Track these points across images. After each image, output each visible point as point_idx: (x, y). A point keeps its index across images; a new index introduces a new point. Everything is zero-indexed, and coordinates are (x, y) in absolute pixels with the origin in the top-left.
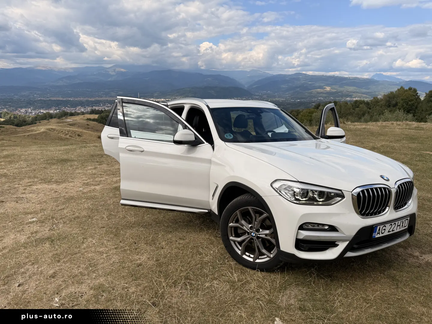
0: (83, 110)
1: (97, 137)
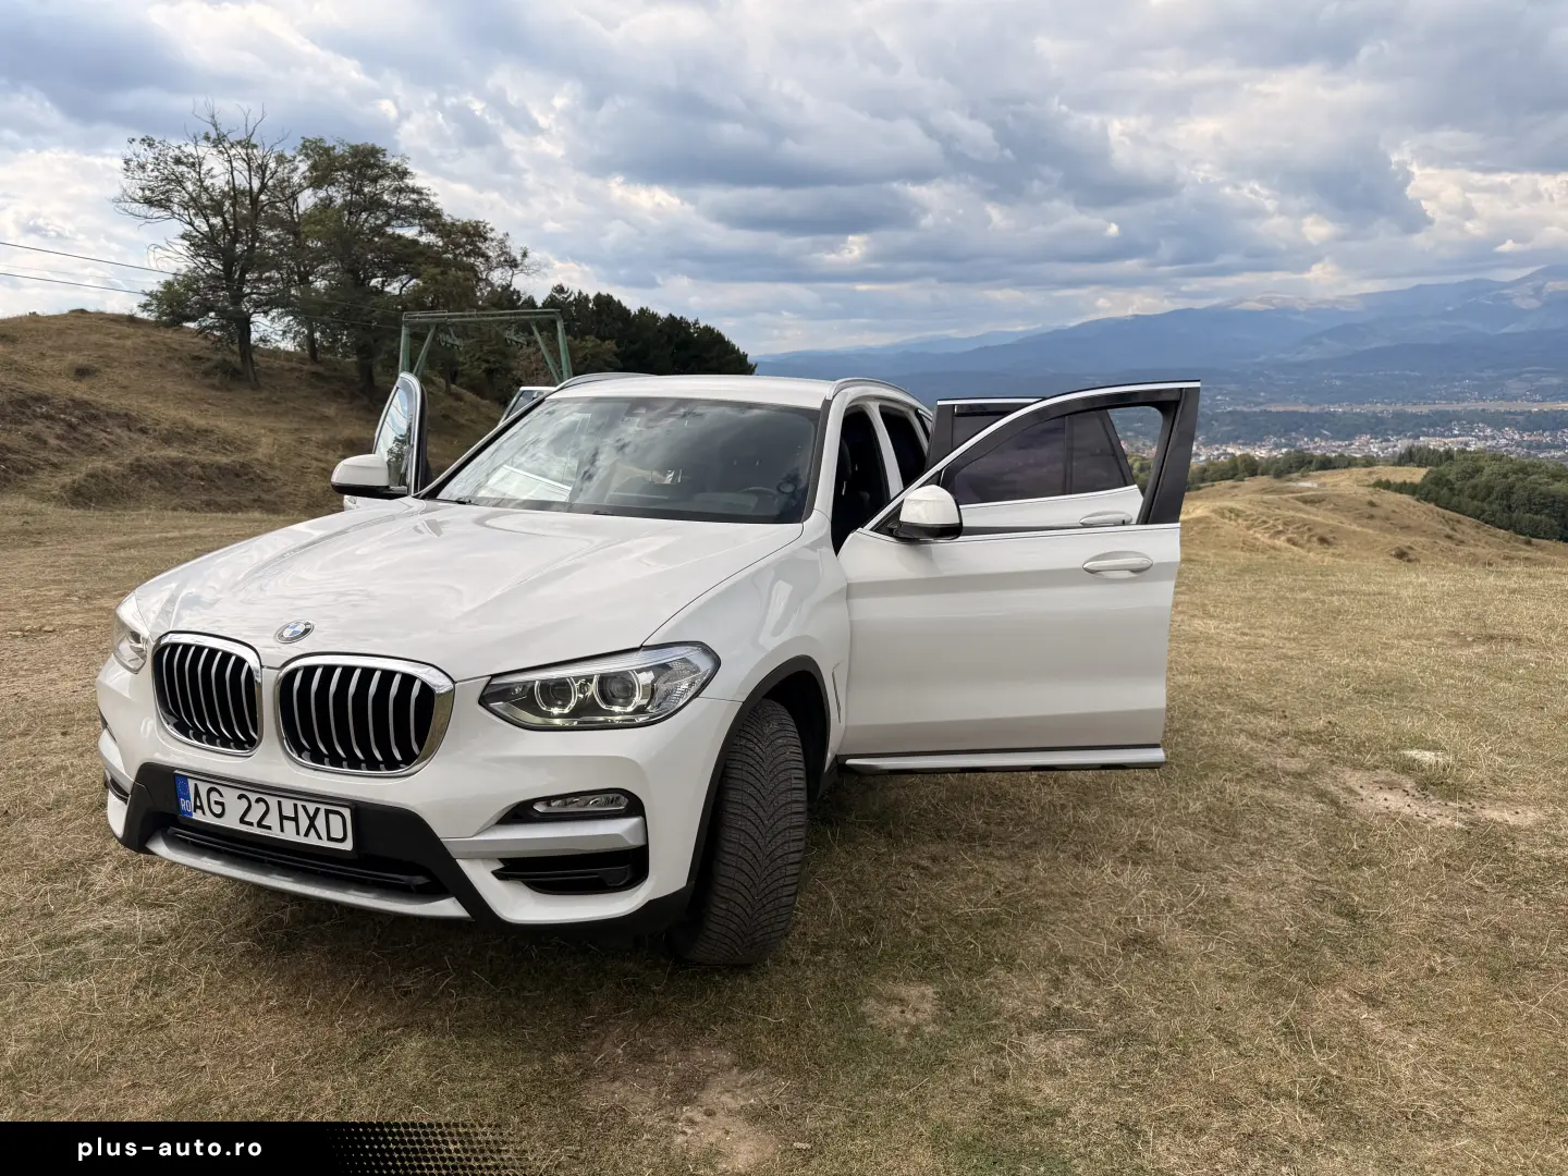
0: (1375, 450)
1: (1393, 553)
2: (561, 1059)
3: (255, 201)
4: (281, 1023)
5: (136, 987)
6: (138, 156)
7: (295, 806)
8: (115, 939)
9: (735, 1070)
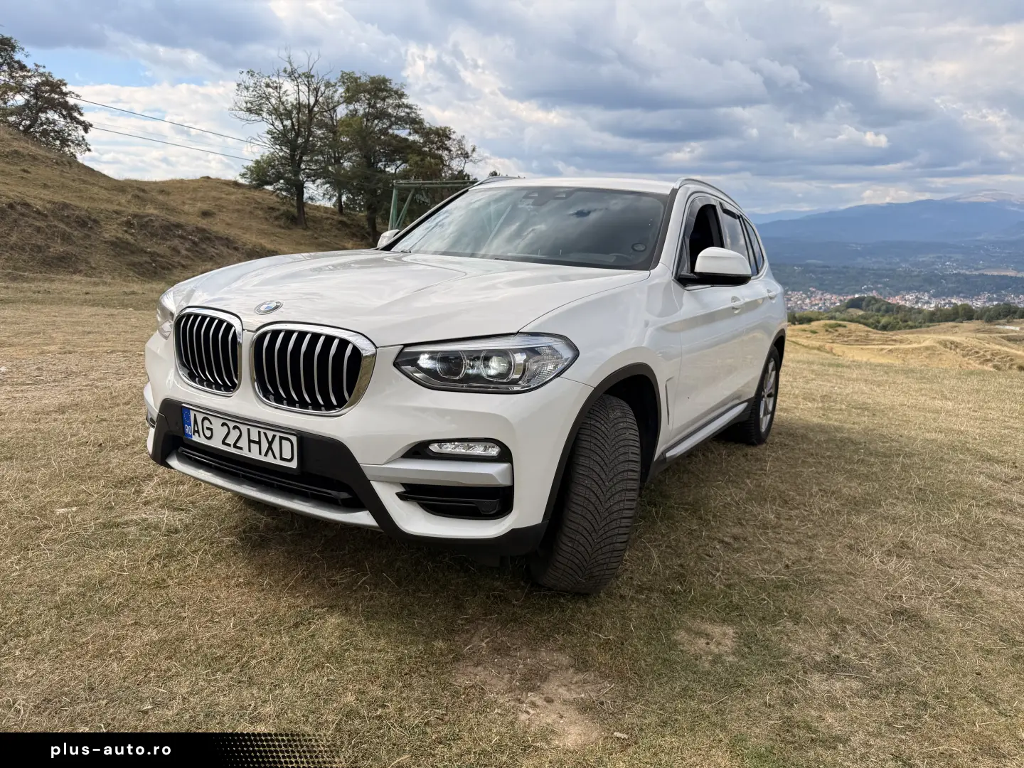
2: (439, 644)
3: (311, 111)
4: (243, 595)
5: (154, 559)
6: (245, 82)
7: (259, 432)
8: (147, 527)
9: (571, 670)
